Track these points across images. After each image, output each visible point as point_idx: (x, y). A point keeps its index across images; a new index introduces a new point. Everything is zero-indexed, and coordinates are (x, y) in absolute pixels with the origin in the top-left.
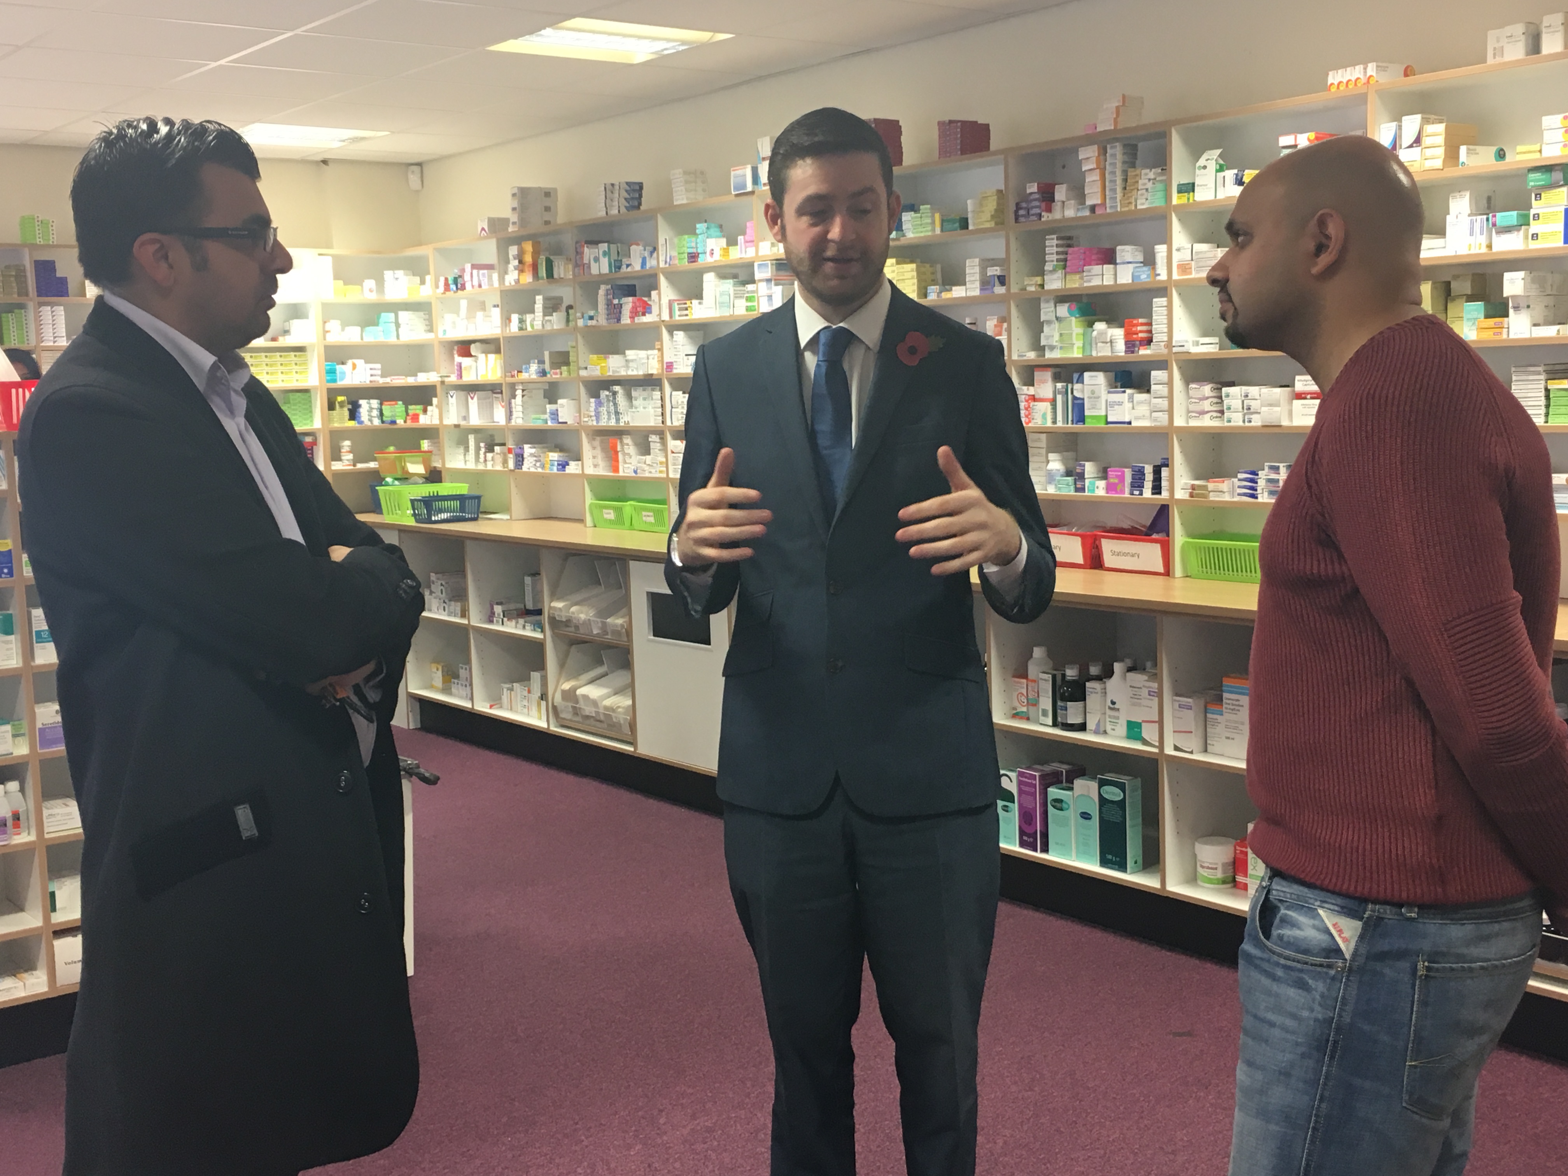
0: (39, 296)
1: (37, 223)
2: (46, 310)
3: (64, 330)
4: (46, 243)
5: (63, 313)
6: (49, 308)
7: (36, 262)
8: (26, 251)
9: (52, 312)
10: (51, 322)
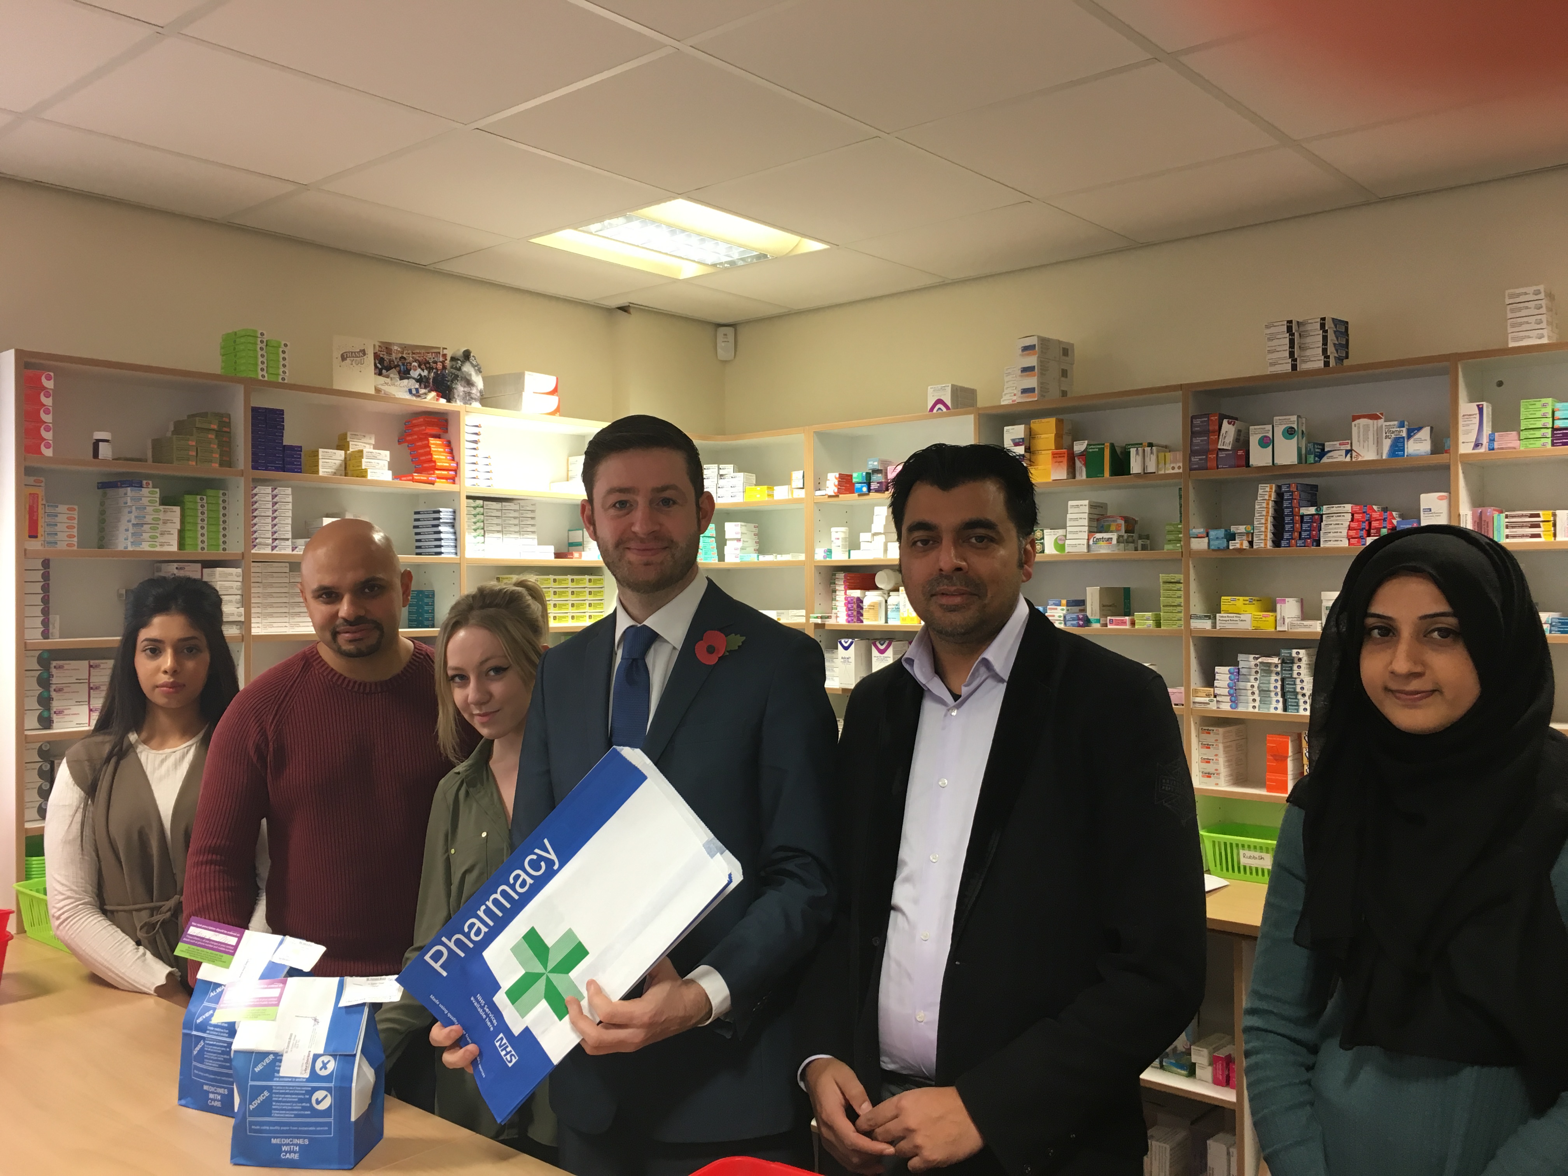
0: (254, 468)
1: (259, 345)
2: (264, 492)
3: (289, 528)
4: (273, 379)
5: (290, 499)
6: (269, 490)
7: (255, 410)
8: (240, 390)
9: (274, 496)
10: (270, 513)
